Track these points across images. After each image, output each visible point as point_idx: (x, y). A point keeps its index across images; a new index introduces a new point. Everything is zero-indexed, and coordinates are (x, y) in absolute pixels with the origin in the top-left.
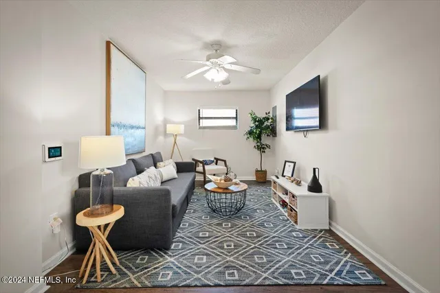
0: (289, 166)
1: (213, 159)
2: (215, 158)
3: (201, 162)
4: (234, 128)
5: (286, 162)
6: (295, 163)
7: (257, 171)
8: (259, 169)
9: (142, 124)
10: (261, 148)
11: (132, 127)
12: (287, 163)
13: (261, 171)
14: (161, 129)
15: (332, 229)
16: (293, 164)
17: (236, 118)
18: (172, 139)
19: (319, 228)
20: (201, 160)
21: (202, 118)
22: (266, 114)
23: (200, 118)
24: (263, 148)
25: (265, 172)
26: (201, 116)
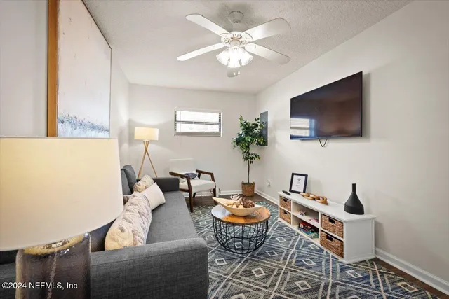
0: (299, 180)
1: (195, 172)
2: (197, 171)
3: (182, 176)
4: (217, 135)
5: (293, 174)
6: (306, 176)
7: (244, 184)
8: (246, 181)
9: (106, 125)
10: (249, 158)
11: (93, 127)
12: (295, 176)
13: (248, 183)
14: (126, 134)
15: (379, 257)
16: (304, 177)
17: (219, 124)
18: (142, 147)
19: (366, 258)
20: (182, 174)
21: (180, 122)
22: (256, 120)
23: (176, 122)
24: (252, 158)
25: (253, 185)
26: (178, 119)
